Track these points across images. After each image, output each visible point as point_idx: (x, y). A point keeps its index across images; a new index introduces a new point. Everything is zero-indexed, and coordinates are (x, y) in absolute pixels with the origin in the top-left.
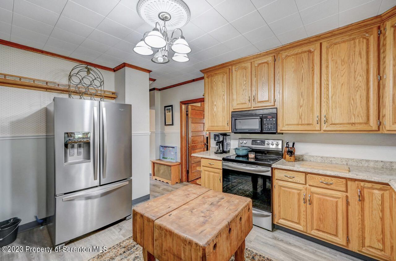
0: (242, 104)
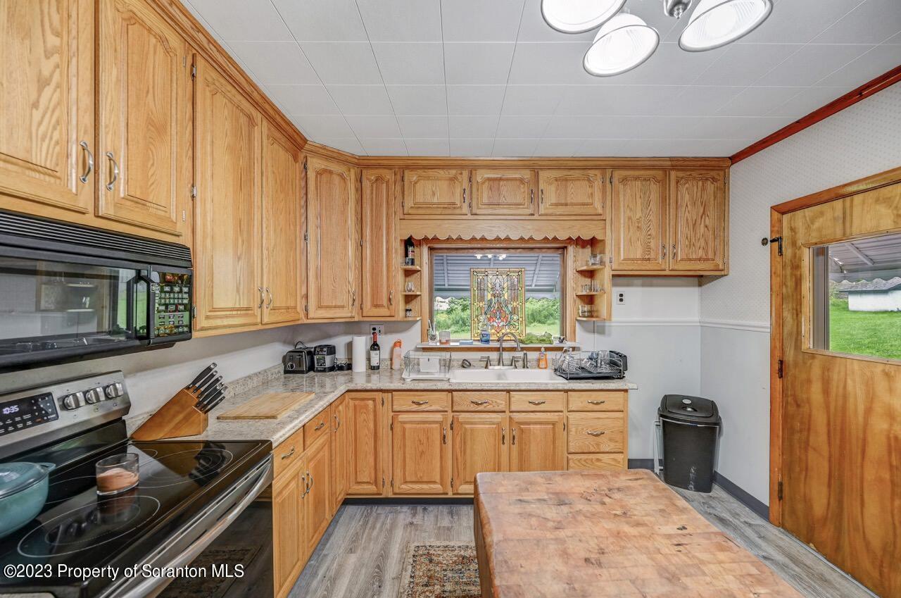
0: (29, 166)
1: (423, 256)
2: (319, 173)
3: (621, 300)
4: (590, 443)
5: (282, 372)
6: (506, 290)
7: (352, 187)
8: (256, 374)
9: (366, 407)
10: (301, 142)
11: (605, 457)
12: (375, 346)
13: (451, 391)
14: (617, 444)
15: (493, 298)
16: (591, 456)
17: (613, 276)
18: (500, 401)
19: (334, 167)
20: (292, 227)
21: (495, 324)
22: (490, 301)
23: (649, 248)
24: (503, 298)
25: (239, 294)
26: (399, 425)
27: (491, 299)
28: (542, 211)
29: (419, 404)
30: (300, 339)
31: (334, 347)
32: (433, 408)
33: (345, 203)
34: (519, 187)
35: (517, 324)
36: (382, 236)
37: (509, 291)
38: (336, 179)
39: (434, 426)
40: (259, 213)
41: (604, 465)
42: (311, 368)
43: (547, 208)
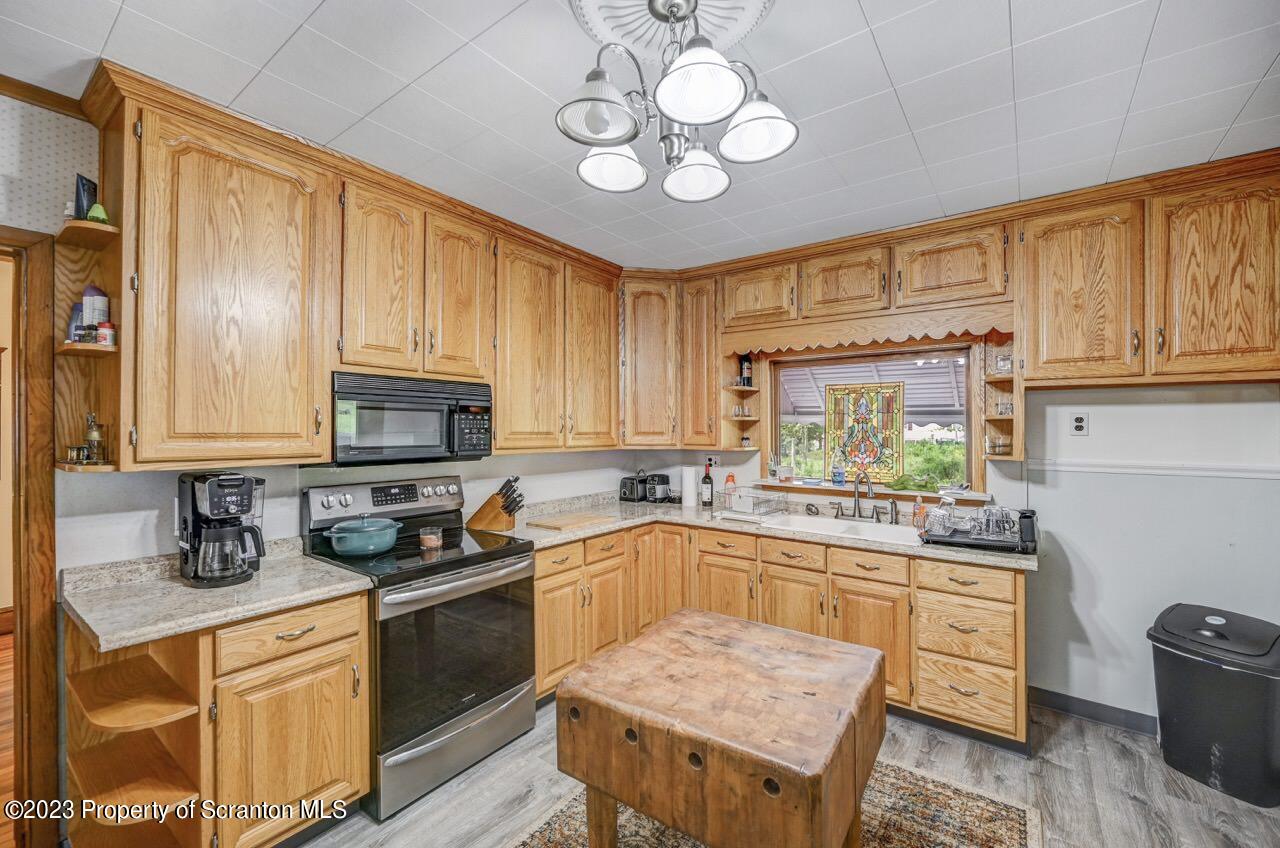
0: (386, 349)
1: (762, 372)
2: (637, 296)
3: (1079, 428)
4: (954, 641)
5: (617, 498)
6: (875, 413)
7: (672, 304)
8: (585, 497)
9: (674, 540)
10: (618, 272)
11: (980, 668)
12: (707, 479)
13: (758, 536)
14: (999, 652)
15: (856, 424)
16: (957, 661)
17: (1027, 389)
18: (816, 558)
19: (651, 287)
20: (603, 356)
21: (857, 459)
22: (852, 429)
23: (1101, 340)
24: (869, 425)
25: (537, 420)
26: (705, 567)
27: (853, 426)
28: (901, 301)
29: (724, 546)
30: (642, 467)
31: (667, 477)
32: (739, 554)
33: (665, 323)
34: (864, 273)
35: (889, 461)
36: (703, 354)
37: (880, 415)
38: (655, 299)
39: (741, 574)
40: (562, 350)
41: (977, 678)
42: (644, 498)
43: (908, 297)
